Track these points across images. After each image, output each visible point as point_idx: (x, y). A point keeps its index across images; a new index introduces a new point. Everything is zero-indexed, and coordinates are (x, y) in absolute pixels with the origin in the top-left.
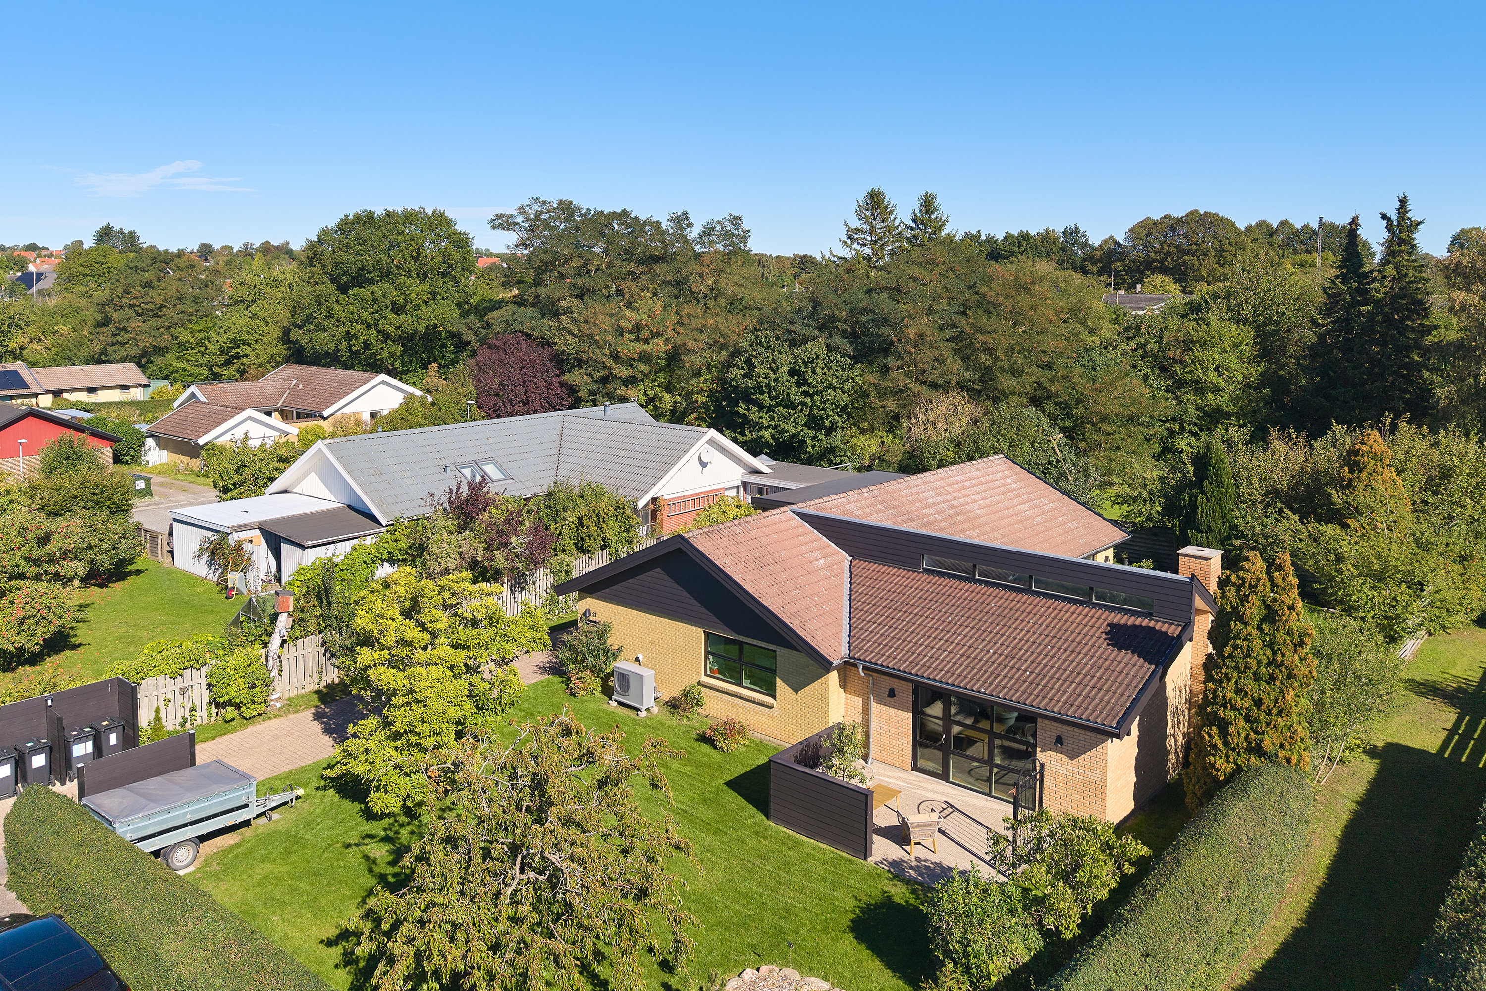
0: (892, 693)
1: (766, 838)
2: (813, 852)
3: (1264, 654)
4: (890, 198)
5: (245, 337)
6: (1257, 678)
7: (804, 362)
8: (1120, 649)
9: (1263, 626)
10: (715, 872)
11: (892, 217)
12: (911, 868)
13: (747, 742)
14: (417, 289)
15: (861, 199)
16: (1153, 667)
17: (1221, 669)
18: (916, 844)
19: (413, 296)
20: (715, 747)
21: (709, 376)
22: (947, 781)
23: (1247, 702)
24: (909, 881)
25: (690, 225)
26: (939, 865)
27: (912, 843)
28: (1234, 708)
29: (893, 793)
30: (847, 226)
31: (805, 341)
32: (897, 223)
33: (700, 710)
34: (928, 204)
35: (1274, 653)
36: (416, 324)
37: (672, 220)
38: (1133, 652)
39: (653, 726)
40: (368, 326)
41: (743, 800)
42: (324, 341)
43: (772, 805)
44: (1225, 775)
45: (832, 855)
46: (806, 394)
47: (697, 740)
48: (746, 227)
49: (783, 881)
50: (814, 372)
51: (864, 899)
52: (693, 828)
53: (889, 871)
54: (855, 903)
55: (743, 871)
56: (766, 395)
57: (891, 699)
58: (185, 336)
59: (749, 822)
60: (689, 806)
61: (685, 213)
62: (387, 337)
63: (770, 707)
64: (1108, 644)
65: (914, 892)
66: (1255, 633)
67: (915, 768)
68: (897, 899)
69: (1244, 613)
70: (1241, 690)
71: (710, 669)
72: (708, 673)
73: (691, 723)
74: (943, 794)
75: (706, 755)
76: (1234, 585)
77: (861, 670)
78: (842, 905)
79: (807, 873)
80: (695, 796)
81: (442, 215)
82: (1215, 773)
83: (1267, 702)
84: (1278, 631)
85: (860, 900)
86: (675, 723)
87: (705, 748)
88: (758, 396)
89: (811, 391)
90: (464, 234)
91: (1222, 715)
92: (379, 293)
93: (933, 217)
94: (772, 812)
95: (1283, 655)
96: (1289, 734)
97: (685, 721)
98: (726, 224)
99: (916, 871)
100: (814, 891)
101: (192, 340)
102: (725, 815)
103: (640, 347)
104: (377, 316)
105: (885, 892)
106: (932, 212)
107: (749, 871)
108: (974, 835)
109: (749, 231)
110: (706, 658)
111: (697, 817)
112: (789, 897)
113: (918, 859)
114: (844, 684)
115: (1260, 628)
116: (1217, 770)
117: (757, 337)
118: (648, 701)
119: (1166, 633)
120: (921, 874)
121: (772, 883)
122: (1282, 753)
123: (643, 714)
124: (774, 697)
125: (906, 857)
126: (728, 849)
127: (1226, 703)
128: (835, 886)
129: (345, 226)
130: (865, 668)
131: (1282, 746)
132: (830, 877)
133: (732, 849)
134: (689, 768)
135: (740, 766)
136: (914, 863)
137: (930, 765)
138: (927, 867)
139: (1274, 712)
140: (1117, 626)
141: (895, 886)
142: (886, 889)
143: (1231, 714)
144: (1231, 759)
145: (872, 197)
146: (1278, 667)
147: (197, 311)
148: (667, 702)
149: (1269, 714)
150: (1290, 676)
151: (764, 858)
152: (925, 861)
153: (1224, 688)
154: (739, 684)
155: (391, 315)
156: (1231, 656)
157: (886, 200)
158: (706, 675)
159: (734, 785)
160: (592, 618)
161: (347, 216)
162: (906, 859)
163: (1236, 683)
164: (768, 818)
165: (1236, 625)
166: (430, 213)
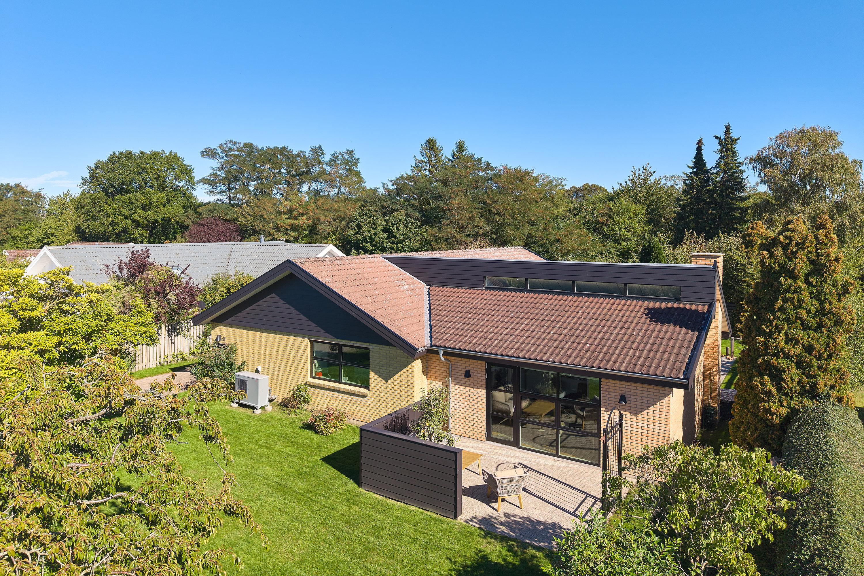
0: (468, 374)
1: (356, 504)
2: (403, 515)
3: (812, 305)
4: (439, 143)
5: (53, 231)
6: (805, 327)
7: (392, 223)
8: (662, 323)
9: (811, 279)
10: (301, 542)
11: (441, 154)
12: (502, 524)
13: (344, 427)
14: (158, 197)
15: (423, 143)
16: (696, 333)
17: (771, 322)
18: (503, 500)
19: (155, 200)
20: (316, 432)
21: (334, 237)
22: (518, 446)
23: (799, 350)
24: (503, 538)
25: (323, 154)
26: (528, 519)
27: (500, 500)
28: (787, 356)
29: (475, 457)
30: (415, 158)
31: (392, 211)
32: (443, 158)
33: (307, 407)
34: (461, 147)
35: (822, 303)
36: (156, 216)
37: (312, 150)
38: (675, 324)
39: (265, 421)
40: (126, 218)
41: (337, 471)
42: (96, 226)
43: (363, 473)
44: (780, 418)
45: (421, 516)
46: (393, 243)
47: (302, 428)
48: (356, 157)
49: (371, 546)
50: (397, 228)
51: (459, 560)
52: (285, 499)
53: (480, 528)
54: (450, 566)
55: (330, 539)
56: (369, 244)
57: (467, 380)
58: (16, 232)
59: (341, 490)
60: (284, 479)
61: (320, 147)
62: (138, 225)
63: (365, 397)
64: (650, 321)
65: (510, 549)
66: (804, 286)
67: (489, 438)
68: (493, 558)
69: (794, 268)
70: (791, 340)
71: (316, 372)
72: (314, 375)
73: (298, 417)
74: (516, 457)
75: (307, 438)
76: (781, 244)
77: (441, 355)
78: (437, 569)
79: (397, 536)
80: (292, 470)
81: (176, 155)
82: (770, 417)
83: (818, 347)
84: (825, 281)
85: (455, 562)
86: (285, 416)
87: (308, 433)
88: (364, 244)
89: (396, 240)
90: (189, 166)
91: (776, 363)
92: (133, 198)
93: (463, 154)
94: (363, 480)
95: (830, 303)
96: (838, 376)
97: (293, 415)
98: (345, 155)
99: (506, 526)
100: (405, 555)
101: (20, 235)
102: (319, 485)
103: (292, 221)
104: (132, 212)
105: (480, 551)
106: (463, 151)
107: (337, 538)
108: (553, 489)
109: (359, 159)
110: (312, 363)
111: (291, 489)
112: (379, 565)
113: (507, 515)
114: (426, 372)
115: (807, 282)
116: (773, 414)
117: (363, 210)
118: (263, 400)
119: (696, 311)
120: (512, 529)
121: (360, 549)
122: (834, 394)
123: (258, 412)
124: (368, 388)
125: (495, 514)
126: (317, 517)
127: (778, 352)
128: (427, 548)
129: (113, 159)
130: (445, 354)
131: (832, 387)
132: (421, 538)
133: (322, 516)
134: (290, 448)
135: (337, 445)
136: (503, 519)
137: (501, 436)
138: (516, 522)
139: (825, 356)
140: (653, 309)
141: (489, 543)
142: (480, 548)
143: (783, 363)
144: (785, 403)
145: (429, 142)
146: (825, 315)
147: (25, 218)
148: (280, 403)
149: (819, 357)
150: (838, 322)
151: (353, 523)
152: (513, 516)
153: (776, 338)
154: (339, 382)
155: (141, 211)
156: (781, 309)
157: (437, 144)
158: (312, 377)
159: (330, 460)
160: (222, 342)
161: (114, 153)
162: (494, 516)
163: (786, 334)
164: (359, 485)
165: (786, 280)
166: (168, 154)
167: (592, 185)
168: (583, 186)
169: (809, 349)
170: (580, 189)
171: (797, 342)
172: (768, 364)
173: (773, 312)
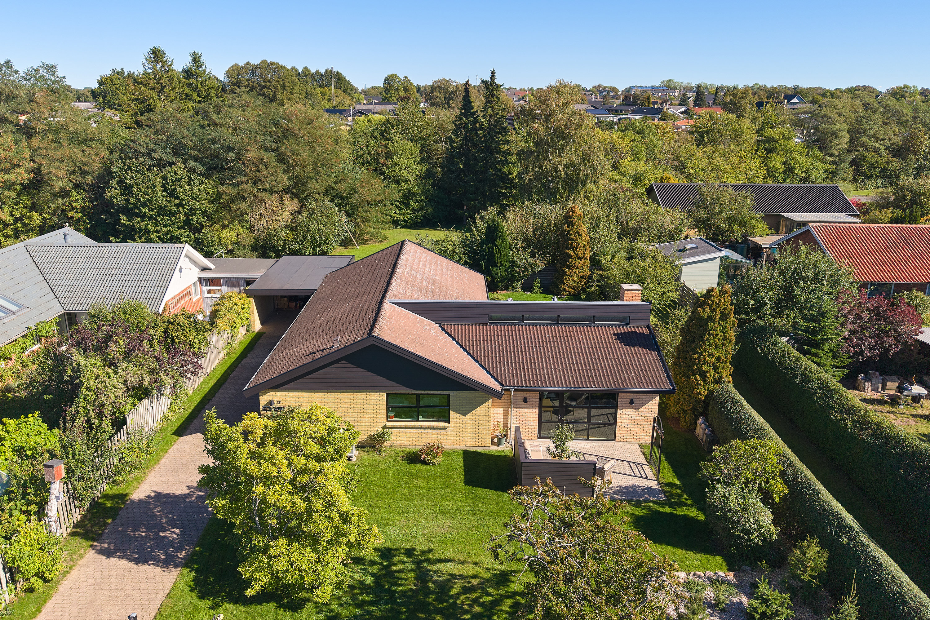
0: (525, 401)
16: (656, 352)
33: (386, 444)
34: (196, 59)
38: (640, 347)
41: (491, 490)
44: (704, 397)
63: (445, 428)
64: (625, 345)
67: (540, 437)
71: (391, 416)
72: (389, 419)
76: (709, 305)
87: (421, 466)
88: (141, 209)
98: (43, 71)
110: (387, 410)
123: (354, 459)
124: (448, 422)
130: (515, 391)
140: (619, 334)
144: (706, 388)
154: (418, 420)
157: (164, 55)
160: (275, 406)
163: (709, 352)
165: (710, 324)
167: (271, 63)
168: (261, 63)
169: (718, 359)
170: (256, 67)
171: (713, 356)
172: (699, 369)
173: (703, 342)
